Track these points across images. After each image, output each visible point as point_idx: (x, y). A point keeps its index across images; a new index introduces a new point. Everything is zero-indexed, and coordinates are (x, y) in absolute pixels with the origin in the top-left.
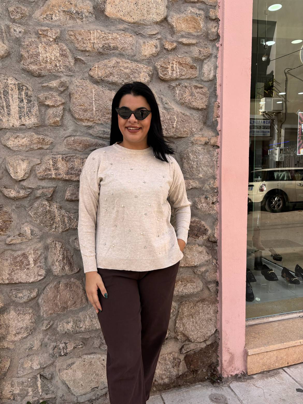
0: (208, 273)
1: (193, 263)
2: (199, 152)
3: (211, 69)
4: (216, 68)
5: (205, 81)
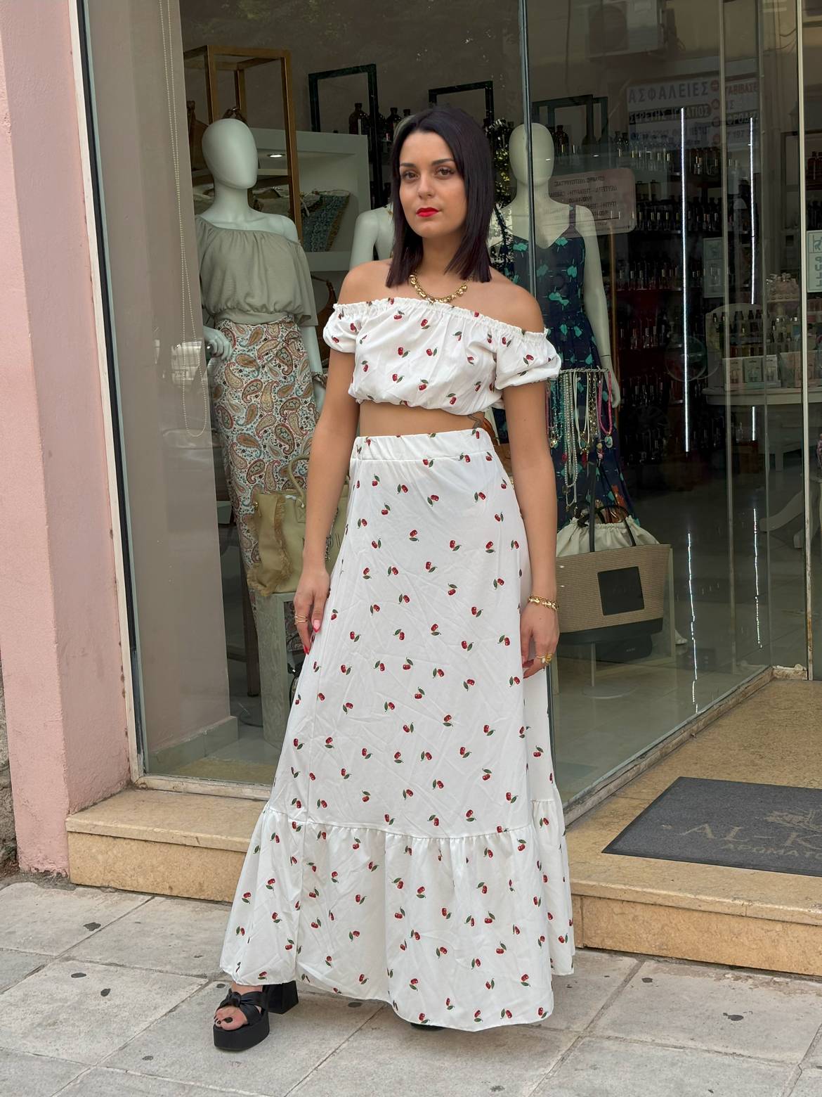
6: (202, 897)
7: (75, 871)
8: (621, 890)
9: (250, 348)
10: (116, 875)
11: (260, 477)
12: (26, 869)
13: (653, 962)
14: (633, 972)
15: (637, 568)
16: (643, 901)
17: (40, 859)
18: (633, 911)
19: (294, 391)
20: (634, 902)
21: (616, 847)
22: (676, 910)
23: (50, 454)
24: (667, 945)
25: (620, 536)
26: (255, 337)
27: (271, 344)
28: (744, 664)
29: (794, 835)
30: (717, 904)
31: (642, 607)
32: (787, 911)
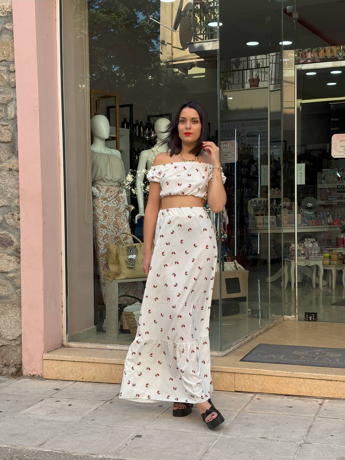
0: (16, 279)
1: (3, 269)
2: (5, 176)
3: (12, 110)
4: (16, 109)
5: (10, 120)
6: (95, 381)
7: (45, 374)
8: (249, 370)
9: (106, 194)
10: (61, 375)
11: (107, 240)
12: (26, 374)
13: (259, 395)
14: (253, 397)
15: (238, 278)
16: (256, 374)
17: (32, 370)
18: (253, 377)
19: (120, 210)
20: (253, 374)
21: (244, 359)
22: (267, 376)
23: (45, 223)
24: (264, 389)
25: (233, 267)
26: (107, 190)
27: (113, 193)
28: (273, 315)
29: (303, 357)
30: (281, 373)
31: (240, 292)
32: (305, 374)
